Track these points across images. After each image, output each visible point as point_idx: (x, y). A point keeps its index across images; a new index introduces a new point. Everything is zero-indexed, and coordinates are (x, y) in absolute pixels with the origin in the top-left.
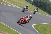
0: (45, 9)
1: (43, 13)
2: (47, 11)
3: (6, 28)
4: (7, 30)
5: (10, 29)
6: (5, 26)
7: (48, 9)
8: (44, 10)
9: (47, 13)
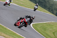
0: (44, 6)
1: (42, 10)
4: (3, 30)
5: (5, 29)
7: (48, 6)
9: (47, 10)
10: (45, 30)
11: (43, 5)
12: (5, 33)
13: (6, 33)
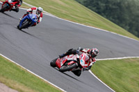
0: (118, 18)
1: (113, 29)
2: (126, 25)
3: (15, 70)
4: (17, 75)
5: (23, 72)
6: (11, 64)
7: (128, 18)
8: (117, 21)
9: (125, 29)
10: (120, 78)
11: (116, 17)
12: (22, 83)
13: (24, 81)
